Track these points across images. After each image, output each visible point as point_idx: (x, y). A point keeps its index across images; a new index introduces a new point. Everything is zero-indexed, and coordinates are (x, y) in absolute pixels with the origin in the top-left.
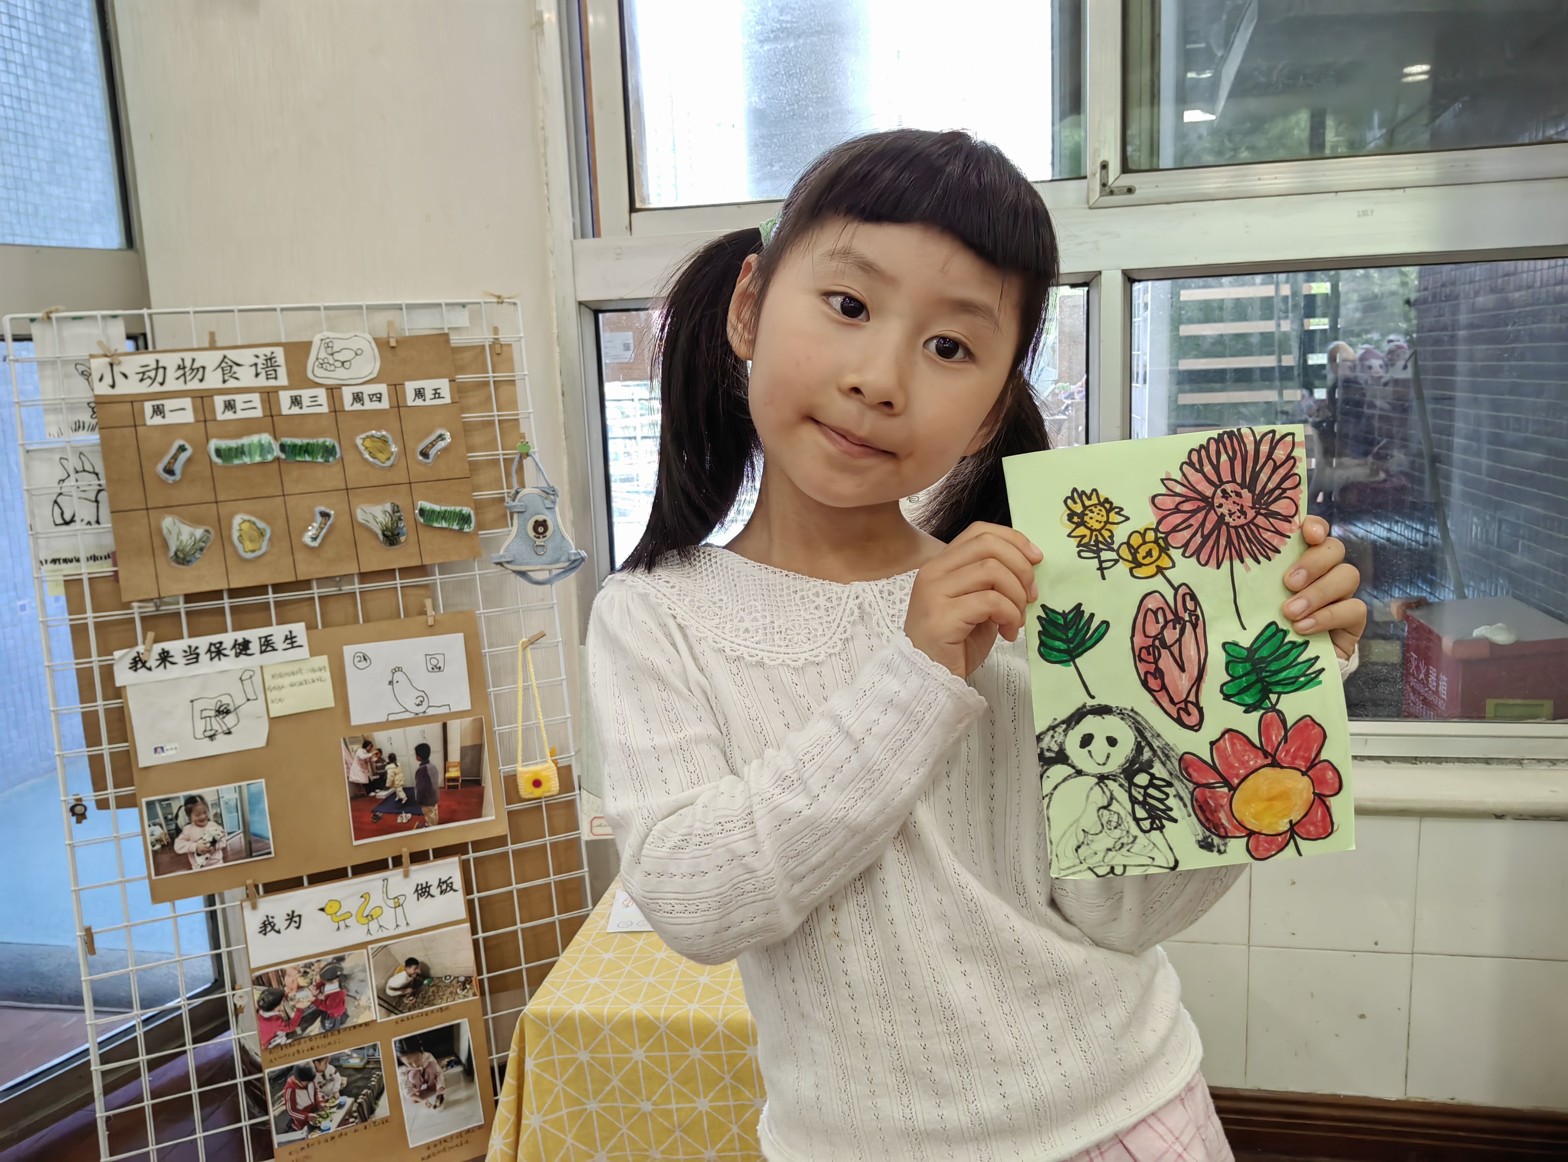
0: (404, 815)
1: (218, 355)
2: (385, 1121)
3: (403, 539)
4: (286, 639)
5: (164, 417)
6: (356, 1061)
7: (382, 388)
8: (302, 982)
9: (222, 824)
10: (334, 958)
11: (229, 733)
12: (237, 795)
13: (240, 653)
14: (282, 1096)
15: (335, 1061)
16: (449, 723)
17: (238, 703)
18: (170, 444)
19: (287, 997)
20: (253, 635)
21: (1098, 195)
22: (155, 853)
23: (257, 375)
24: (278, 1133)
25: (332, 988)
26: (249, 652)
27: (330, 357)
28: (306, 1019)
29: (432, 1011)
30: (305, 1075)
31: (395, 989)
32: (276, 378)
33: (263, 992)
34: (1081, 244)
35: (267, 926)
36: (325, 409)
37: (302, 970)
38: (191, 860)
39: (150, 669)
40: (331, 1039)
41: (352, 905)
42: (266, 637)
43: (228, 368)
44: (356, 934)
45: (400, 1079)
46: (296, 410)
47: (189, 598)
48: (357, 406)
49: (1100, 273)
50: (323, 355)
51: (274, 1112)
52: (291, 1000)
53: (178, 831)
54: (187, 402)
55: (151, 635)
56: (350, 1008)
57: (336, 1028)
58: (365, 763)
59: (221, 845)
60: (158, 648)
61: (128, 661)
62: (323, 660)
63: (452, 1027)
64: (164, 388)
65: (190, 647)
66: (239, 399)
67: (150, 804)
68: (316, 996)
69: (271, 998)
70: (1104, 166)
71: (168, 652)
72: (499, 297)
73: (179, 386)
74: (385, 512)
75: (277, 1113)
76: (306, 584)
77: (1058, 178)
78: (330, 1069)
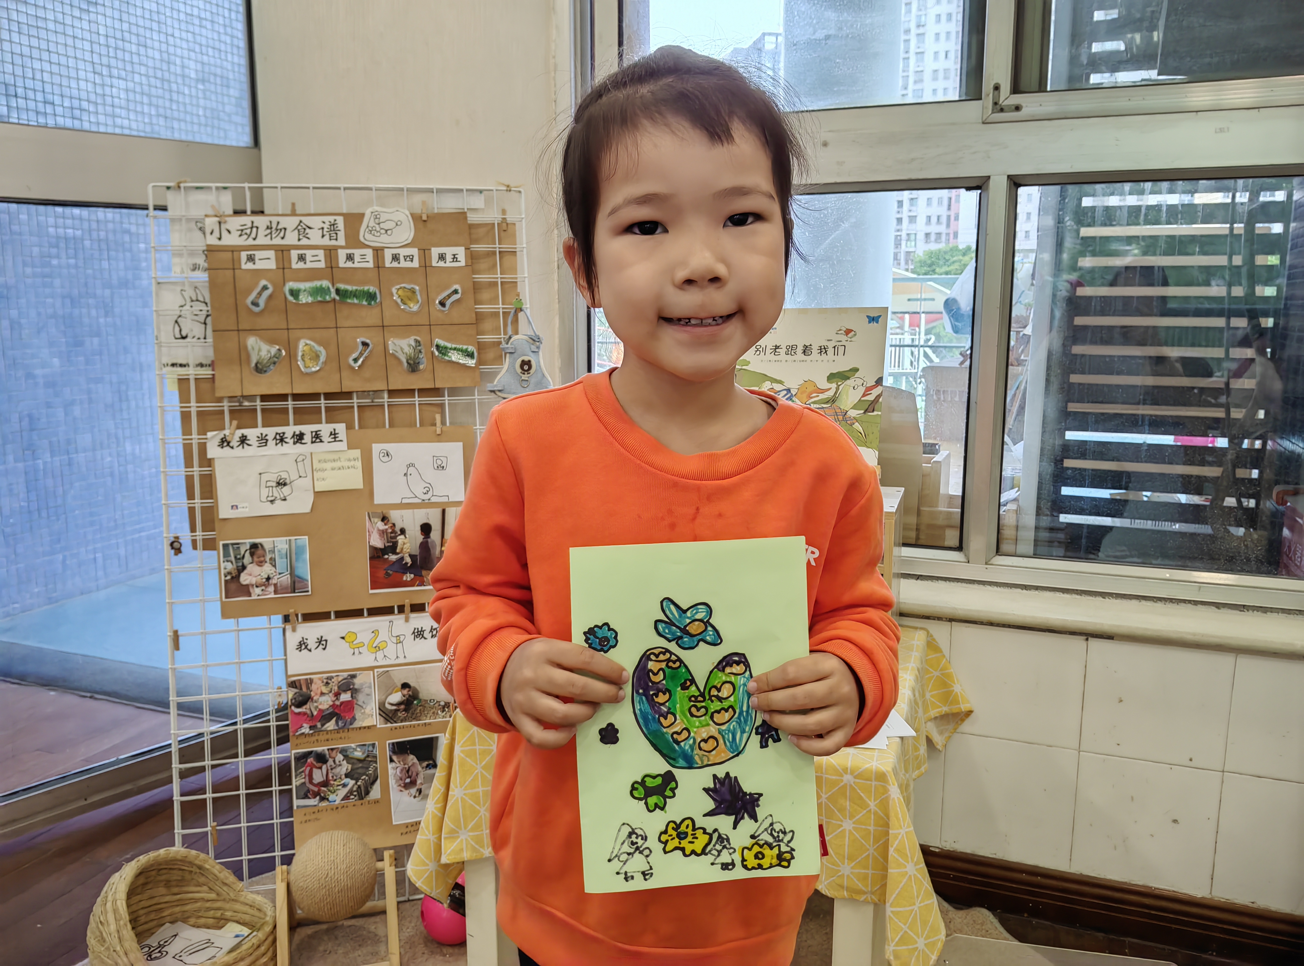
0: (408, 575)
1: (294, 221)
2: (376, 802)
3: (421, 367)
4: (331, 434)
5: (254, 263)
6: (359, 754)
7: (414, 251)
8: (325, 690)
9: (275, 566)
10: (349, 675)
11: (285, 500)
12: (287, 546)
13: (297, 442)
14: (302, 772)
15: (343, 751)
16: (447, 510)
17: (292, 479)
18: (257, 284)
19: (312, 699)
20: (308, 429)
21: (990, 112)
22: (226, 581)
23: (323, 236)
24: (297, 798)
25: (345, 697)
26: (303, 441)
27: (377, 226)
28: (325, 717)
29: (419, 725)
30: (321, 759)
31: (392, 705)
32: (336, 239)
33: (296, 693)
34: (975, 153)
35: (302, 645)
36: (371, 265)
37: (325, 681)
38: (251, 590)
39: (232, 448)
40: (342, 735)
41: (364, 637)
42: (316, 432)
43: (303, 230)
44: (367, 660)
45: (391, 772)
46: (349, 264)
47: (264, 398)
48: (395, 264)
49: (989, 177)
50: (372, 224)
51: (296, 782)
52: (316, 702)
53: (244, 568)
54: (271, 254)
55: (235, 423)
56: (358, 714)
57: (347, 726)
58: (382, 533)
59: (274, 581)
60: (239, 433)
61: (217, 441)
62: (357, 453)
63: (432, 739)
64: (257, 242)
65: (262, 434)
66: (309, 253)
67: (225, 546)
68: (334, 701)
69: (301, 698)
70: (997, 88)
71: (246, 437)
72: (508, 186)
73: (267, 241)
74: (410, 345)
75: (298, 783)
76: (348, 395)
77: (963, 98)
78: (340, 757)
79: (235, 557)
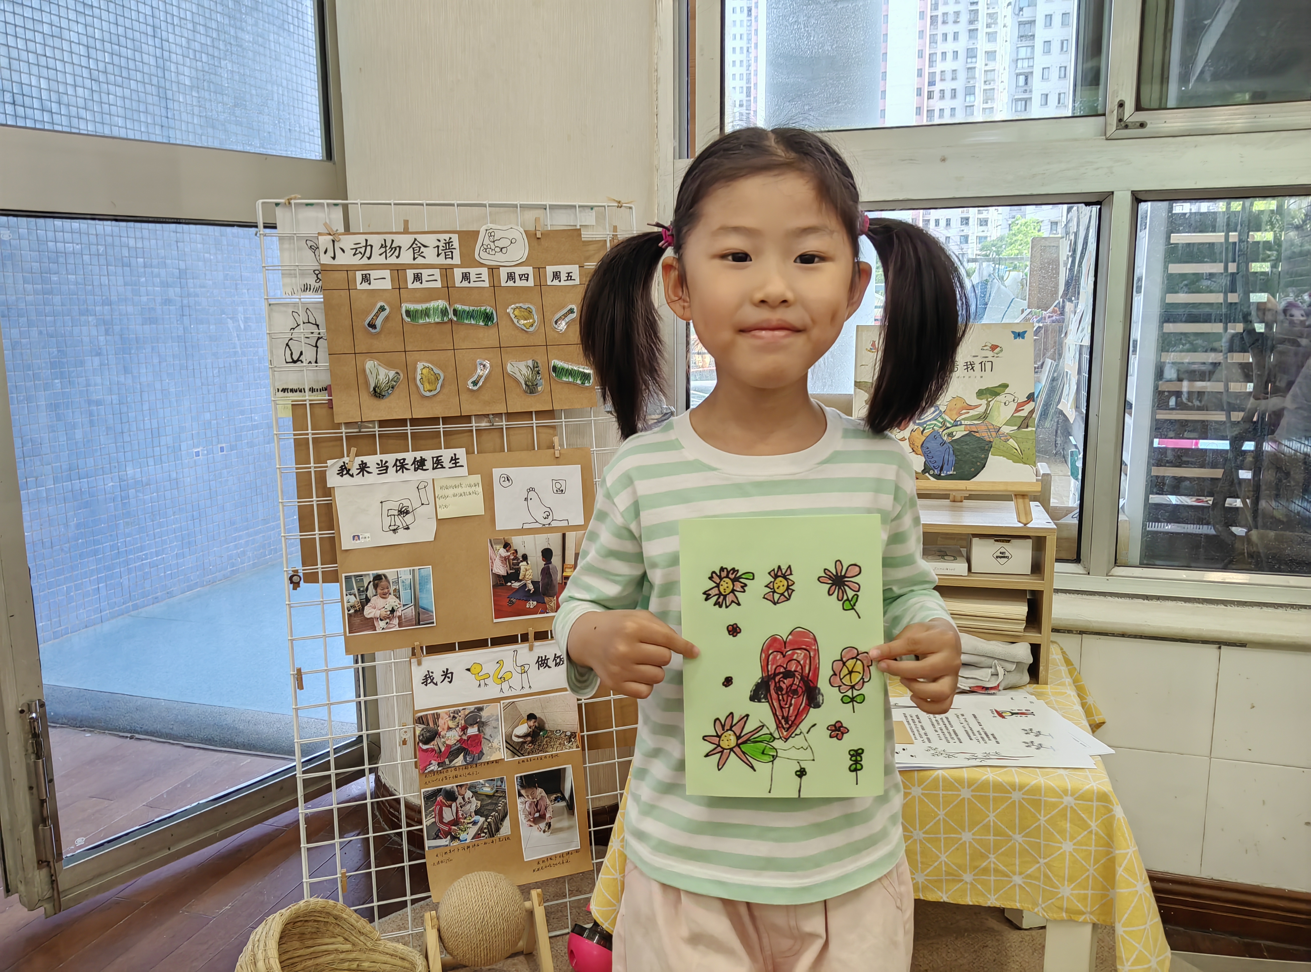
0: (531, 602)
1: (409, 239)
2: (507, 838)
3: (539, 388)
4: (452, 460)
5: (370, 284)
6: (487, 790)
7: (529, 270)
8: (451, 724)
9: (399, 598)
10: (476, 708)
11: (408, 528)
12: (411, 577)
13: (418, 468)
14: (433, 811)
15: (471, 787)
16: (567, 534)
17: (415, 506)
18: (375, 305)
19: (439, 735)
20: (428, 455)
21: (1115, 129)
22: (349, 615)
23: (438, 255)
24: (428, 839)
25: (473, 731)
26: (424, 468)
27: (492, 244)
28: (453, 753)
29: (546, 757)
30: (451, 796)
31: (519, 737)
32: (452, 258)
33: (423, 730)
34: (1098, 169)
35: (428, 679)
36: (486, 284)
37: (452, 715)
38: (376, 624)
39: (352, 476)
41: (490, 668)
42: (437, 457)
43: (417, 249)
44: (492, 691)
45: (520, 806)
46: (465, 284)
47: (382, 423)
48: (510, 283)
49: (1113, 193)
50: (487, 242)
51: (427, 822)
52: (443, 737)
53: (368, 600)
54: (387, 273)
55: (354, 450)
56: (485, 749)
57: (475, 762)
58: (505, 559)
59: (398, 614)
60: (358, 460)
61: (337, 468)
62: (477, 478)
63: (559, 770)
64: (371, 261)
65: (381, 461)
66: (425, 273)
67: (347, 578)
68: (460, 736)
69: (428, 734)
70: (1121, 105)
71: (366, 464)
72: (619, 202)
73: (382, 260)
74: (528, 367)
75: (429, 823)
76: (467, 419)
77: (1078, 114)
78: (469, 794)
79: (359, 590)
